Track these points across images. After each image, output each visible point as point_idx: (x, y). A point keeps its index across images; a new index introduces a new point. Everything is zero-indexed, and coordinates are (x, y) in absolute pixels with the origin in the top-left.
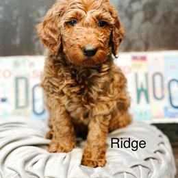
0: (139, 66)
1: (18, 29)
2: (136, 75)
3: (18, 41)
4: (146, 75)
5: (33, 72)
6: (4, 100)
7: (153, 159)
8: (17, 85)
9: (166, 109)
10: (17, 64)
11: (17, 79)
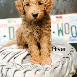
0: (59, 21)
1: (12, 7)
2: (58, 24)
3: (12, 11)
4: (62, 24)
5: (16, 25)
6: (5, 36)
7: (67, 57)
8: (9, 30)
9: (70, 38)
10: (9, 22)
11: (9, 28)
